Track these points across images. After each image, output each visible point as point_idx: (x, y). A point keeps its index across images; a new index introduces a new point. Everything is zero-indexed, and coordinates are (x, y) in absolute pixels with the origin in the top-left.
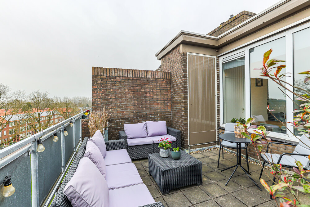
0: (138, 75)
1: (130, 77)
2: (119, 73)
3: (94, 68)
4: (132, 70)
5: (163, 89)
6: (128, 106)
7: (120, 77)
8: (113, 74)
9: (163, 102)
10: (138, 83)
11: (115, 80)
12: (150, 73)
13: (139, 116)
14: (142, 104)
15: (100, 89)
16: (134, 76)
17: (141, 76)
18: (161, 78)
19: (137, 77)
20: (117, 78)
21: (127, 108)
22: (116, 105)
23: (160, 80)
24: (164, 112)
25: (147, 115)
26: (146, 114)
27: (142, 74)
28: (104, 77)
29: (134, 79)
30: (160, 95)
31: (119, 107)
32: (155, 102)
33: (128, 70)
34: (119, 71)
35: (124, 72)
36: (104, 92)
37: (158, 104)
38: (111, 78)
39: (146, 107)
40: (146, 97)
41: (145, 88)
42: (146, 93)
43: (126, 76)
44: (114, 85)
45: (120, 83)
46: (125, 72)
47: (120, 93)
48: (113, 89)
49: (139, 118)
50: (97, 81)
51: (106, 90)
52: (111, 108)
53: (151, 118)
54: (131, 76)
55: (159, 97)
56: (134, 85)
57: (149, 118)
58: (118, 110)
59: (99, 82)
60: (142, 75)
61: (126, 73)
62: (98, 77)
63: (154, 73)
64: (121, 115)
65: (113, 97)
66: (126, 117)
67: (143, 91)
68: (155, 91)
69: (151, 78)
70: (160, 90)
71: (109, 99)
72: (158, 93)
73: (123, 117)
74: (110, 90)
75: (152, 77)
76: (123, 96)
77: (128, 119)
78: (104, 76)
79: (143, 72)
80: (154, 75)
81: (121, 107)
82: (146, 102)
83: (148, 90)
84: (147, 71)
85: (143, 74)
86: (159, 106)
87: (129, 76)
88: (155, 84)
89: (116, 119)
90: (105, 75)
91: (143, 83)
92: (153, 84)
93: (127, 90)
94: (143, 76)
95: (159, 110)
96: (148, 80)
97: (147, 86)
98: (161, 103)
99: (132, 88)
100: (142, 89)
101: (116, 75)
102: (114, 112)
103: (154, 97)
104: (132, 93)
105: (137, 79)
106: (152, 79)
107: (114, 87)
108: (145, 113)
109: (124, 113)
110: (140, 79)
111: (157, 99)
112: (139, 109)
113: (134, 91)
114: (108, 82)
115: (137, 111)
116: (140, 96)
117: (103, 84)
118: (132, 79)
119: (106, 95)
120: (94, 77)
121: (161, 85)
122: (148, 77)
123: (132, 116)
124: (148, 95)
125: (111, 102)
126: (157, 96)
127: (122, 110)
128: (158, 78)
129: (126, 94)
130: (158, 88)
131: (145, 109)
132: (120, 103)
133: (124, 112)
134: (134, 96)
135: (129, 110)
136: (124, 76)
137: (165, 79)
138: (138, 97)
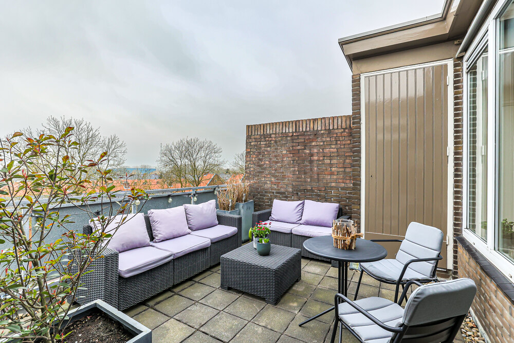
0: (301, 129)
1: (289, 132)
2: (274, 129)
3: (248, 127)
4: (292, 122)
5: (343, 147)
6: (285, 175)
7: (275, 134)
8: (268, 132)
9: (341, 170)
10: (300, 141)
11: (270, 139)
12: (320, 123)
13: (300, 191)
14: (305, 173)
15: (253, 152)
16: (294, 131)
17: (304, 130)
18: (340, 127)
19: (299, 132)
20: (273, 136)
21: (284, 177)
22: (270, 174)
23: (336, 131)
24: (343, 189)
25: (312, 190)
26: (312, 188)
27: (306, 125)
28: (258, 137)
29: (295, 134)
30: (336, 158)
31: (275, 176)
32: (326, 169)
33: (286, 122)
34: (275, 126)
35: (281, 126)
36: (257, 156)
37: (332, 174)
38: (265, 136)
39: (311, 177)
40: (311, 162)
41: (311, 147)
42: (312, 155)
43: (284, 131)
44: (269, 146)
45: (276, 142)
46: (283, 126)
47: (276, 156)
48: (267, 151)
49: (300, 193)
50: (251, 142)
51: (260, 153)
52: (265, 177)
53: (319, 196)
54: (291, 131)
55: (334, 161)
56: (294, 144)
57: (316, 195)
58: (273, 179)
59: (252, 144)
60: (306, 127)
61: (284, 128)
62: (252, 138)
63: (327, 122)
64: (275, 187)
65: (267, 162)
66: (282, 190)
67: (308, 152)
68: (327, 150)
69: (321, 130)
70: (337, 149)
71: (263, 165)
72: (333, 155)
73: (279, 190)
74: (263, 152)
75: (323, 128)
76: (280, 160)
77: (284, 193)
78: (258, 135)
79: (308, 122)
80: (327, 125)
81: (276, 176)
82: (311, 170)
83: (315, 151)
84: (315, 120)
85: (308, 126)
86: (335, 177)
87: (287, 131)
88: (328, 139)
89: (270, 192)
90: (259, 133)
91: (307, 140)
92: (324, 139)
93: (284, 152)
94: (308, 129)
95: (333, 184)
96: (316, 134)
97: (313, 144)
98: (338, 172)
99: (291, 149)
100: (305, 149)
101: (271, 132)
102: (268, 182)
103: (326, 161)
104: (292, 155)
105: (299, 134)
106: (322, 132)
107: (269, 149)
108: (309, 188)
109: (280, 186)
110: (303, 134)
111: (331, 165)
112: (300, 179)
113: (294, 153)
114: (262, 143)
115: (297, 183)
116: (304, 160)
117: (256, 145)
118: (291, 135)
119: (260, 159)
120: (248, 137)
121: (339, 141)
122: (315, 129)
123: (291, 189)
124: (316, 158)
125: (265, 169)
126: (331, 160)
127: (277, 180)
128: (333, 129)
129: (283, 158)
130: (333, 146)
131: (309, 180)
132: (276, 170)
133: (279, 183)
134: (293, 160)
135: (286, 181)
136: (281, 132)
137: (346, 128)
138: (299, 162)
